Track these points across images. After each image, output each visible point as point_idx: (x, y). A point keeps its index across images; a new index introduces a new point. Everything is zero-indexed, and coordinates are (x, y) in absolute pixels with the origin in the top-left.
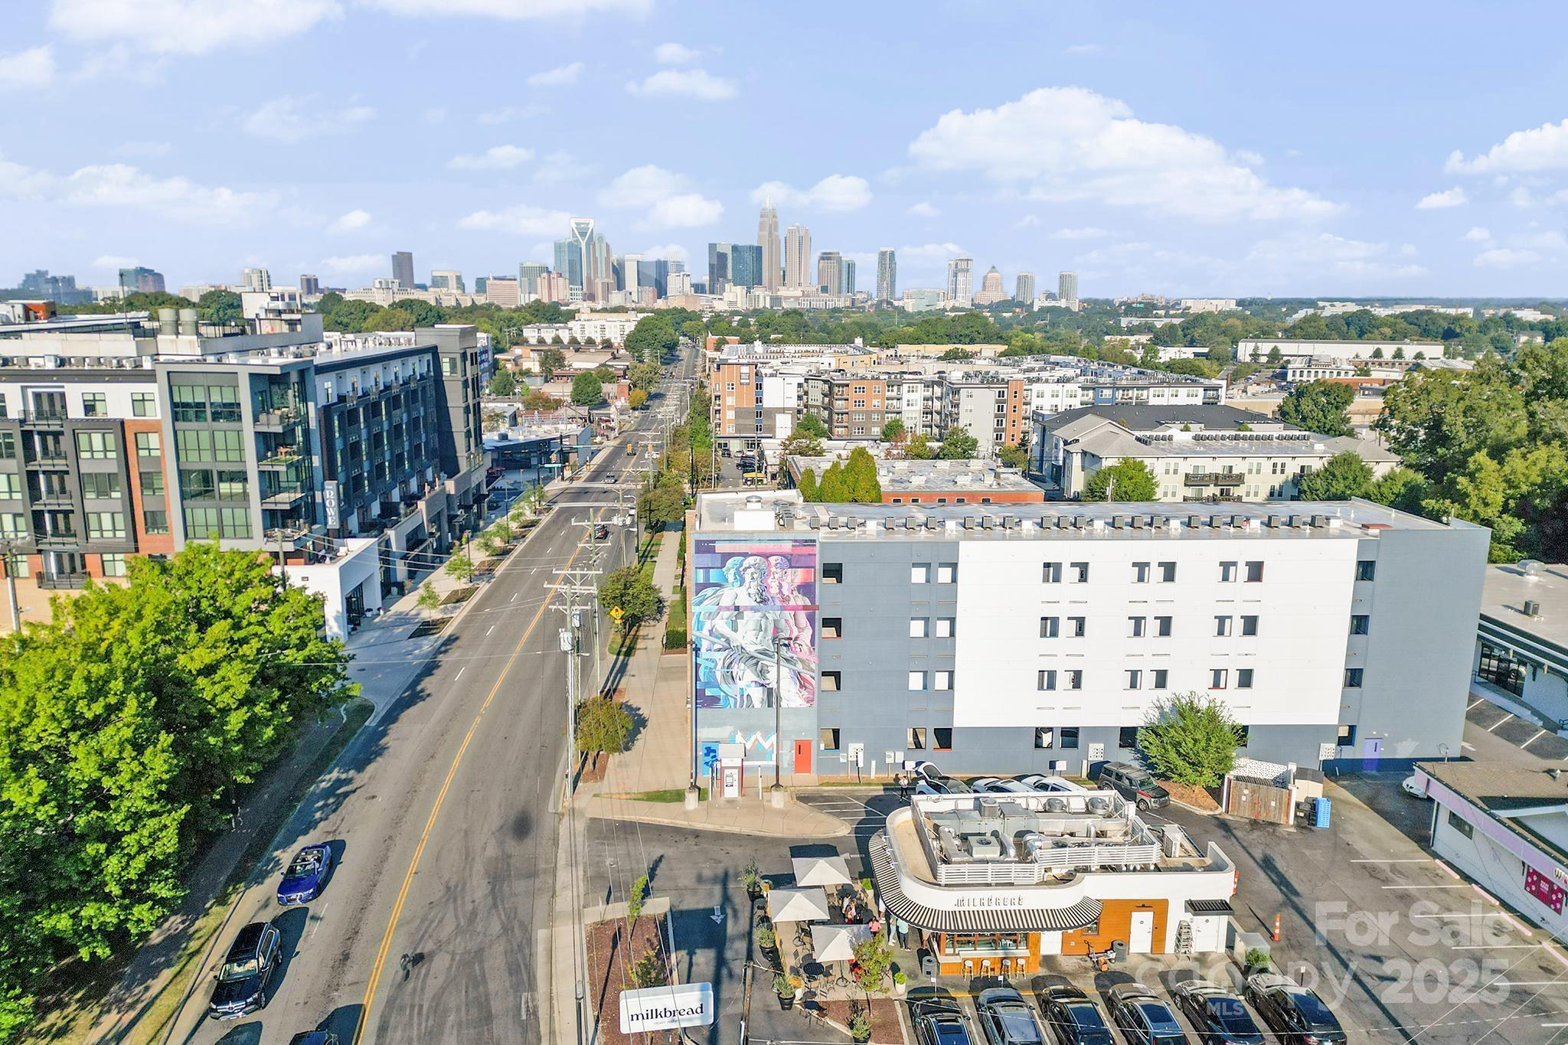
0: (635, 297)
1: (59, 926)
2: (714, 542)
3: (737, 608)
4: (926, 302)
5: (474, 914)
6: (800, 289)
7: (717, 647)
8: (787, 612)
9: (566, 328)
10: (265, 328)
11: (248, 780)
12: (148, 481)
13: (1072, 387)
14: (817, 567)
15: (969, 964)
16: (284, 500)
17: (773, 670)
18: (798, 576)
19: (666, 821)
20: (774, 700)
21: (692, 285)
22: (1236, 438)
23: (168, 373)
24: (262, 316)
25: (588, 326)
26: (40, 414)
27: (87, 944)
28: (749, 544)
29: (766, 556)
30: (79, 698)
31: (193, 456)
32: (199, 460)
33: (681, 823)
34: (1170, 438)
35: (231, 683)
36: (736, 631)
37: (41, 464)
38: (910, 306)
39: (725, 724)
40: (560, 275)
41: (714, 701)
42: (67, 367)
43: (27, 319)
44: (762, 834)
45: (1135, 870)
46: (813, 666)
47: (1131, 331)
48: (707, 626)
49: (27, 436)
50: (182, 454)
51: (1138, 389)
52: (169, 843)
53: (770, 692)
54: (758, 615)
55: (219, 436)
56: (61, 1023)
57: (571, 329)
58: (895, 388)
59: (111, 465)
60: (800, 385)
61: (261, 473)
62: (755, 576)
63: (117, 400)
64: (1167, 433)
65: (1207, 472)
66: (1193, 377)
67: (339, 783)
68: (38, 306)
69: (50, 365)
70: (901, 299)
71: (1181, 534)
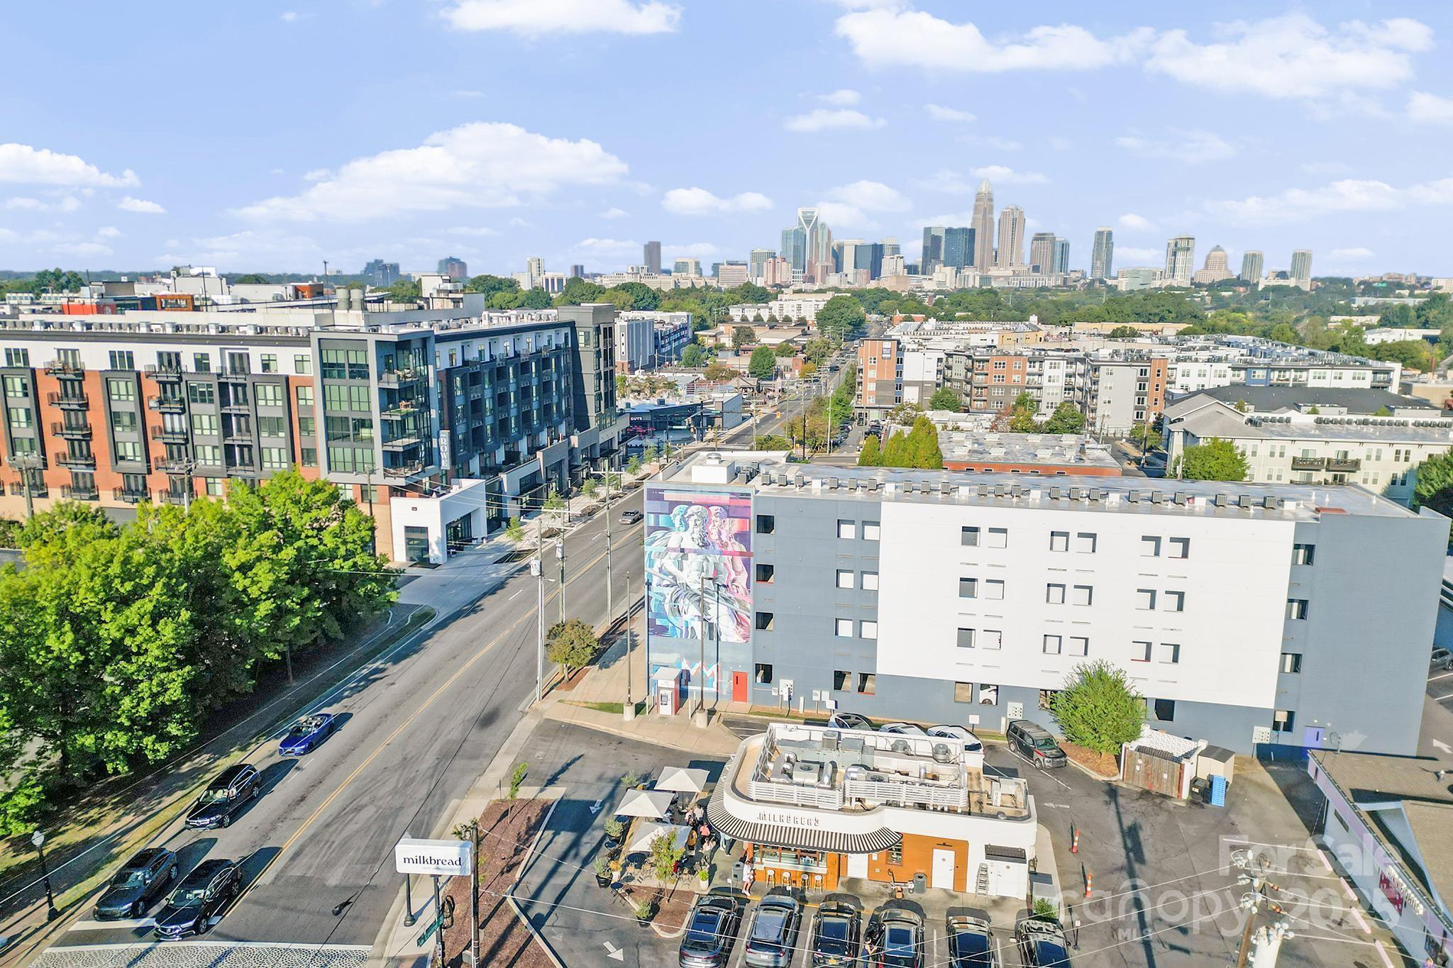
0: (850, 278)
1: (87, 744)
2: (663, 490)
3: (682, 550)
4: (1140, 281)
5: (413, 780)
6: (1011, 269)
7: (665, 582)
8: (726, 557)
9: (767, 307)
10: (437, 304)
11: (276, 657)
12: (305, 424)
13: (1223, 367)
14: (752, 518)
15: (771, 873)
16: (399, 445)
17: (713, 607)
18: (735, 525)
19: (602, 728)
20: (715, 634)
21: (905, 267)
22: (1365, 423)
23: (319, 339)
24: (435, 295)
25: (787, 306)
26: (234, 370)
27: (112, 761)
28: (692, 494)
29: (708, 506)
30: (116, 577)
31: (336, 406)
32: (339, 409)
33: (614, 731)
34: (1288, 420)
35: (260, 579)
36: (682, 570)
37: (233, 409)
38: (1123, 285)
39: (672, 652)
40: (784, 260)
41: (662, 630)
42: (264, 334)
43: (297, 297)
44: (675, 747)
45: (942, 810)
46: (749, 606)
47: (1362, 312)
48: (657, 564)
49: (223, 387)
50: (328, 404)
51: (1296, 370)
52: (175, 692)
53: (711, 626)
54: (700, 557)
55: (354, 390)
56: (96, 816)
57: (771, 309)
58: (1037, 364)
59: (279, 412)
60: (940, 360)
61: (384, 422)
62: (698, 523)
63: (284, 361)
64: (1285, 416)
65: (1318, 456)
66: (1363, 360)
67: (377, 671)
68: (305, 287)
69: (251, 332)
70: (1116, 278)
71: (1121, 505)
